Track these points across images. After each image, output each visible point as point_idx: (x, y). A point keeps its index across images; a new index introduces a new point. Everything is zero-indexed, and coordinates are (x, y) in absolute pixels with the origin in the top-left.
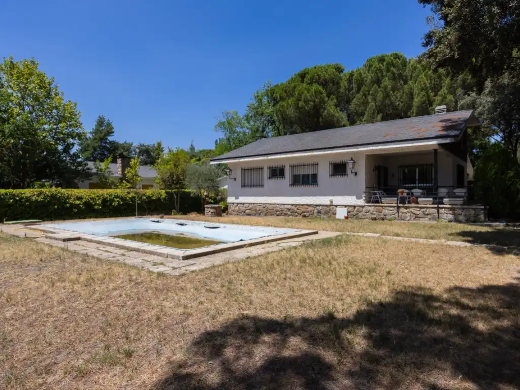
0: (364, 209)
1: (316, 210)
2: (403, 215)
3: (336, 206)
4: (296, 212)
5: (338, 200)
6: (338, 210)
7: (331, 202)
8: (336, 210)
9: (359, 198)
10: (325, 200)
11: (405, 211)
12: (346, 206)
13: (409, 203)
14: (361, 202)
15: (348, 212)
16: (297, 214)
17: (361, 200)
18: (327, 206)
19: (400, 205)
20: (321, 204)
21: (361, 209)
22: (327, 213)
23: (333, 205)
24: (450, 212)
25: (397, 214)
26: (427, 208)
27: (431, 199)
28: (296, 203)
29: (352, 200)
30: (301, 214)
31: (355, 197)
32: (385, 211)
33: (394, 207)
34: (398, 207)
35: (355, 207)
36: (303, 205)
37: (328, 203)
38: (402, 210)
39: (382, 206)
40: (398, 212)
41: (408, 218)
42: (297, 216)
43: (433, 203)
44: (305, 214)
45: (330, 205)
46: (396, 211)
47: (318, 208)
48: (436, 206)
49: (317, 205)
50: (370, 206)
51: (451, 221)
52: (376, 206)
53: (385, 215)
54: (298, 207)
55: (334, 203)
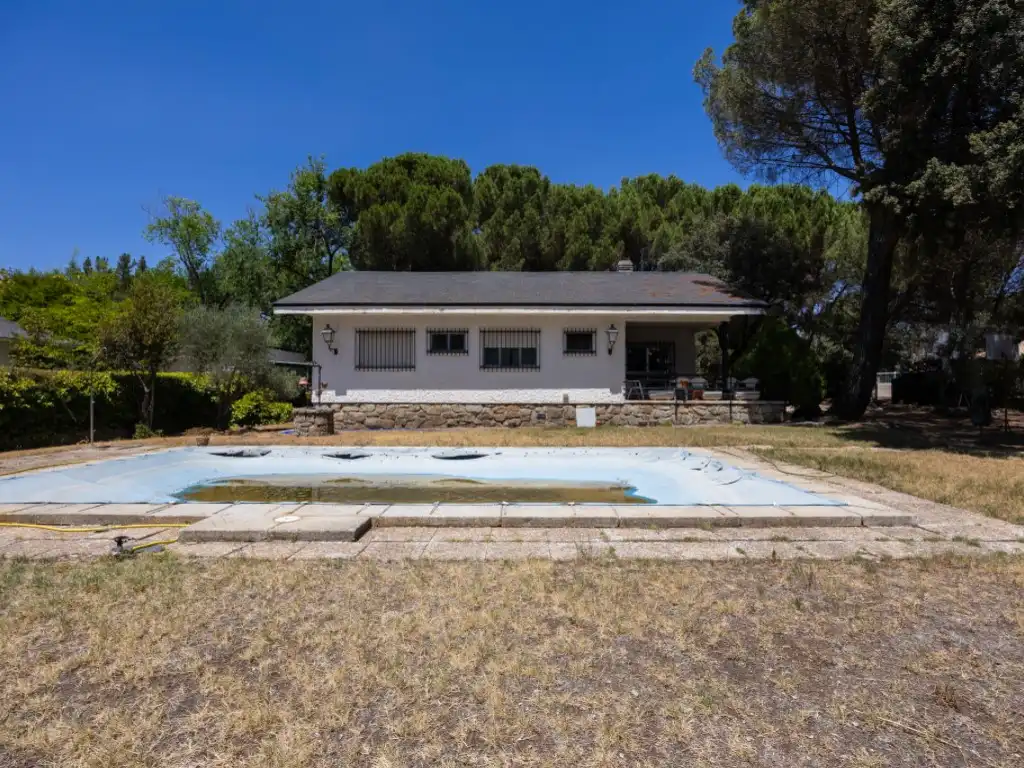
0: (623, 409)
1: (534, 415)
2: (683, 416)
3: (575, 405)
4: (491, 419)
5: (577, 395)
6: (579, 411)
7: (566, 398)
8: (574, 413)
9: (614, 391)
10: (554, 396)
11: (686, 410)
12: (592, 405)
13: (690, 399)
14: (619, 398)
15: (598, 415)
16: (493, 422)
17: (619, 395)
18: (556, 405)
19: (679, 402)
20: (545, 402)
21: (618, 409)
22: (556, 418)
23: (569, 404)
24: (746, 410)
25: (674, 416)
26: (716, 405)
27: (721, 393)
28: (493, 402)
29: (603, 395)
30: (502, 423)
31: (608, 390)
32: (657, 412)
33: (670, 405)
34: (677, 405)
35: (607, 406)
36: (507, 405)
37: (561, 400)
38: (682, 409)
39: (652, 404)
40: (676, 414)
41: (691, 421)
42: (494, 425)
43: (724, 398)
44: (512, 421)
45: (564, 405)
46: (674, 411)
47: (537, 409)
48: (728, 402)
49: (536, 405)
50: (633, 404)
51: (745, 423)
52: (642, 404)
53: (656, 418)
54: (496, 408)
55: (572, 400)
